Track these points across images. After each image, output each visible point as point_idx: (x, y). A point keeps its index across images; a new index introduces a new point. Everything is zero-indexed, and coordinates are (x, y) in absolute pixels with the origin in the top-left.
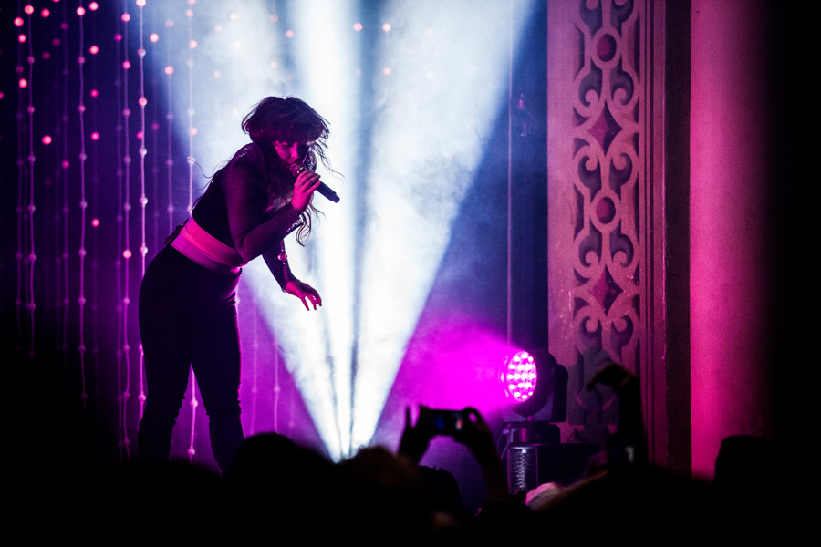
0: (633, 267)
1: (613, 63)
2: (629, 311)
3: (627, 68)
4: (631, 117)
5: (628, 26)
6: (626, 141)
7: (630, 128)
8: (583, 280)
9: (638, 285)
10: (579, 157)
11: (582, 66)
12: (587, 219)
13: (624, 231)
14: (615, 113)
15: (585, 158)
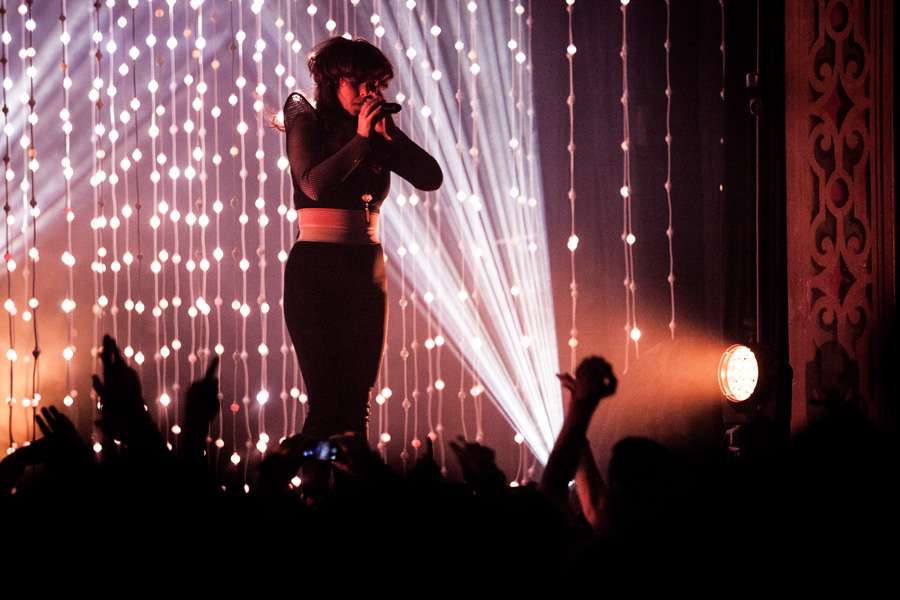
0: (865, 254)
2: (863, 301)
3: (859, 39)
4: (863, 91)
6: (858, 117)
7: (861, 103)
8: (819, 269)
9: (870, 273)
10: (814, 136)
11: (817, 37)
12: (822, 203)
13: (857, 215)
14: (847, 87)
15: (820, 137)
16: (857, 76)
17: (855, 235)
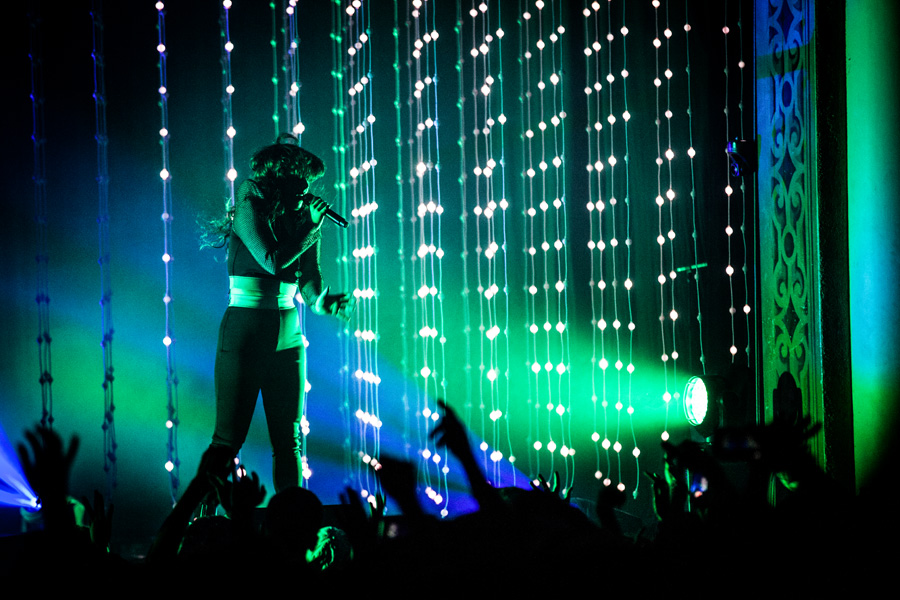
0: (804, 298)
1: (790, 108)
2: (803, 340)
3: (798, 114)
4: (800, 158)
5: (797, 73)
6: (797, 181)
7: (800, 168)
8: (779, 309)
9: (806, 314)
10: (774, 196)
11: (775, 111)
12: (780, 253)
13: (799, 266)
14: (792, 154)
15: (778, 197)
16: (797, 145)
17: (798, 281)
